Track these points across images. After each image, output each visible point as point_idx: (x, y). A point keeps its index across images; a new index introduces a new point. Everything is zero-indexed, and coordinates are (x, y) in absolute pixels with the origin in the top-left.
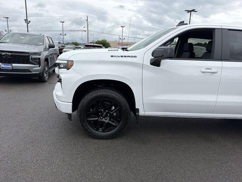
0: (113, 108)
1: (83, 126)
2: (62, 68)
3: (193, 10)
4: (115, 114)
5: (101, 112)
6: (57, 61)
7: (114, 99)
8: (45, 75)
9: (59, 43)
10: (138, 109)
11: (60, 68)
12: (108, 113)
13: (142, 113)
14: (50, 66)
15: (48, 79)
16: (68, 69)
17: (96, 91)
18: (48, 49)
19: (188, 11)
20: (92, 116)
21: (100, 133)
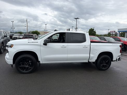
0: (30, 61)
1: (17, 69)
2: (9, 47)
3: (78, 18)
4: (31, 64)
5: (25, 63)
6: (7, 45)
7: (29, 58)
8: (2, 50)
9: (11, 32)
10: (40, 61)
11: (8, 47)
12: (28, 63)
13: (41, 62)
14: (4, 46)
15: (3, 52)
16: (11, 47)
17: (22, 55)
18: (4, 38)
19: (76, 19)
20: (21, 65)
21: (24, 71)
